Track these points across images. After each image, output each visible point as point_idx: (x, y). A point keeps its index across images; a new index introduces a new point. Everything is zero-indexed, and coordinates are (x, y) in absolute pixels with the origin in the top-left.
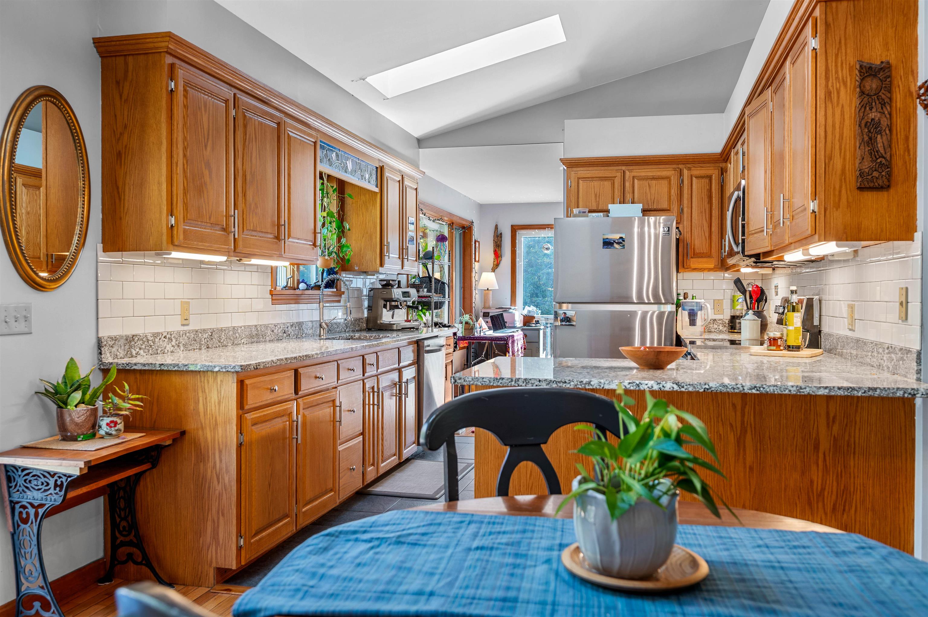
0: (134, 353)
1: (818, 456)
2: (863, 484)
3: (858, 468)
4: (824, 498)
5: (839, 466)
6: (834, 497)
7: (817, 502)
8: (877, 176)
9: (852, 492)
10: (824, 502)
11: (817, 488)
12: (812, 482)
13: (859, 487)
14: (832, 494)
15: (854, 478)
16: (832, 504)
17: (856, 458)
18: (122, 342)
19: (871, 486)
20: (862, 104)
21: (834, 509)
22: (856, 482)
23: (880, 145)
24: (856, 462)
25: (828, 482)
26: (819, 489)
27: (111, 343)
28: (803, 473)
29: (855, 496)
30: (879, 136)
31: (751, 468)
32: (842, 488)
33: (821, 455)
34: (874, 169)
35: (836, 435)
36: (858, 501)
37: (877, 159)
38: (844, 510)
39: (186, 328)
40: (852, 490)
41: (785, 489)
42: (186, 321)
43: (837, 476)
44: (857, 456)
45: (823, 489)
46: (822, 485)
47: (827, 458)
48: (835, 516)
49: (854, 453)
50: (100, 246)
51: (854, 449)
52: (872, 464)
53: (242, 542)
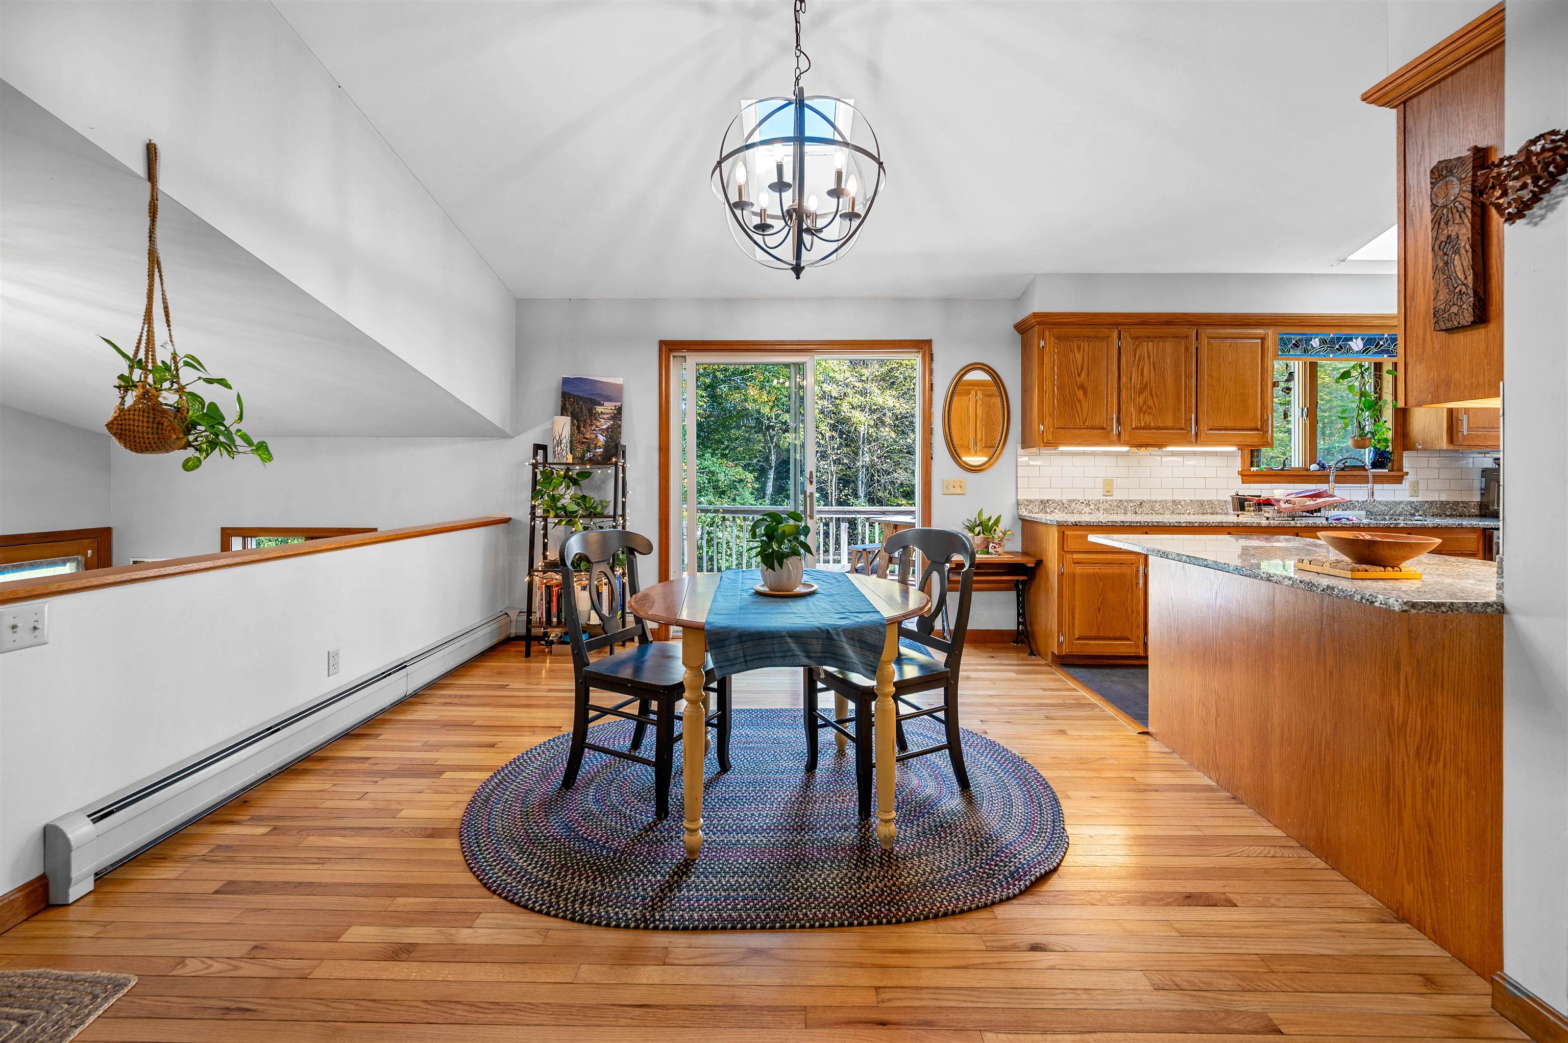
0: (1049, 511)
1: (1399, 680)
2: (1454, 734)
3: (1447, 707)
4: (1406, 735)
5: (1424, 699)
6: (1417, 738)
7: (1399, 737)
8: (1456, 311)
9: (1440, 739)
10: (1406, 739)
11: (1398, 721)
12: (1392, 709)
13: (1448, 736)
14: (1415, 733)
15: (1443, 720)
16: (1416, 746)
17: (1445, 695)
18: (1037, 503)
19: (1464, 739)
20: (1434, 220)
21: (1418, 753)
22: (1445, 727)
23: (1459, 268)
24: (1445, 700)
25: (1410, 715)
26: (1401, 721)
27: (1027, 503)
28: (1383, 696)
29: (1443, 746)
30: (1457, 257)
31: (1331, 674)
32: (1428, 729)
33: (1402, 678)
34: (1451, 303)
35: (1420, 658)
36: (1448, 755)
37: (1455, 288)
38: (1430, 759)
39: (1108, 498)
40: (1440, 736)
41: (1364, 709)
42: (1108, 493)
43: (1422, 711)
44: (1445, 691)
45: (1405, 723)
46: (1404, 716)
47: (1410, 684)
48: (1419, 763)
49: (1442, 687)
50: (1019, 446)
51: (1443, 681)
52: (1466, 709)
53: (1062, 639)
